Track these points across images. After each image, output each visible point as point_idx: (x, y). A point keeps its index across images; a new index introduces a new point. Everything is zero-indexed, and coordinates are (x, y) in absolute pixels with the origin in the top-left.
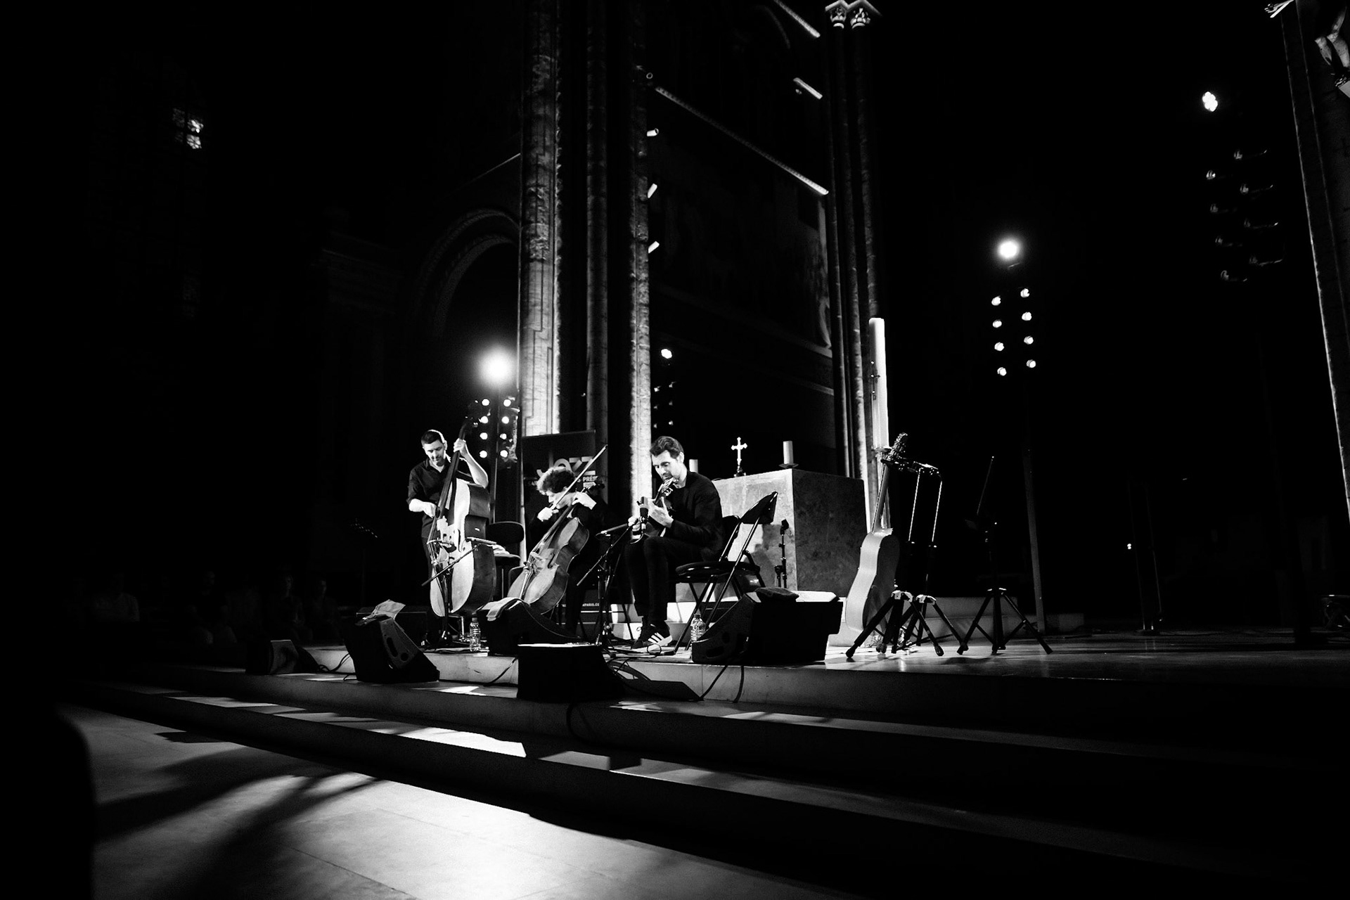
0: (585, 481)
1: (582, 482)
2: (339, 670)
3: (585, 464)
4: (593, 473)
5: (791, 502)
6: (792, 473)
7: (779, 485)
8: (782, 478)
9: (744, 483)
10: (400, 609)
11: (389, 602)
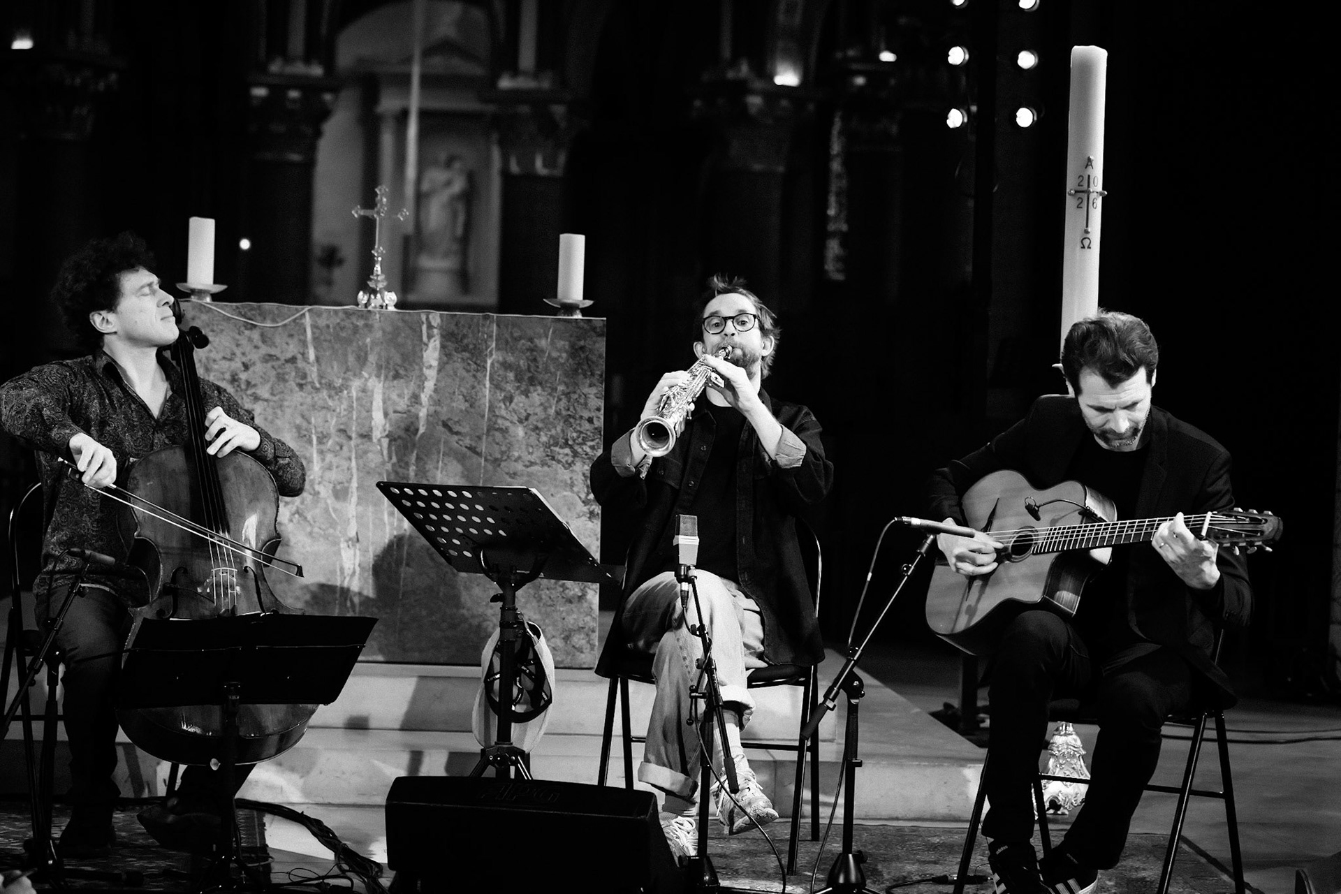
5: (598, 410)
6: (605, 329)
7: (560, 357)
8: (573, 339)
9: (430, 331)
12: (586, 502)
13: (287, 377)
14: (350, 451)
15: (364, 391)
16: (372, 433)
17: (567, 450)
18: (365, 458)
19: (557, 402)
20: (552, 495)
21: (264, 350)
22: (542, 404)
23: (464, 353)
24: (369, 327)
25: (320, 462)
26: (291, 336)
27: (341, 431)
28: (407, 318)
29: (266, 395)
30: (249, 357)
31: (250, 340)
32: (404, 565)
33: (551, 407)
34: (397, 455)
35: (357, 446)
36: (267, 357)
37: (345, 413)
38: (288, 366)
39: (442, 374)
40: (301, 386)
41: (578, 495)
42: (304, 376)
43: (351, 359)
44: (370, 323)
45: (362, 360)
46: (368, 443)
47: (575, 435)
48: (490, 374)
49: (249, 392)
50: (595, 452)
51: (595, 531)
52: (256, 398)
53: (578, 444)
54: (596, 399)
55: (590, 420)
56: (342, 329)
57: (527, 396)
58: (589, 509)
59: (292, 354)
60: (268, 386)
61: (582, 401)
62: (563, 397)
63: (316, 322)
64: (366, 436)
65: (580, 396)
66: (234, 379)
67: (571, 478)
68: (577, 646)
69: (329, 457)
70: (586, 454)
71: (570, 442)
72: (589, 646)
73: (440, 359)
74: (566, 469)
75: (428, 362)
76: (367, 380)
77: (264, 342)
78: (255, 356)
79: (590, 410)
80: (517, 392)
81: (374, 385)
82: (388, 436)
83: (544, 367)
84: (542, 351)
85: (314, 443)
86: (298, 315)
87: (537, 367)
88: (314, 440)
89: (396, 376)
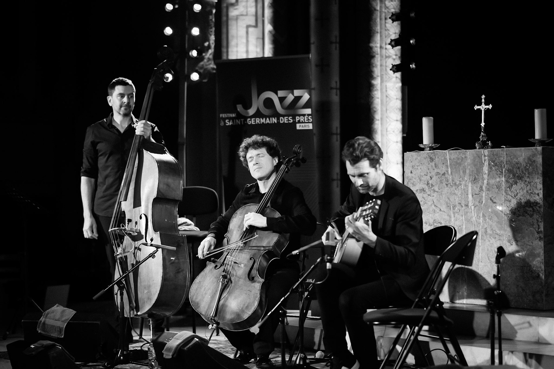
0: (299, 122)
1: (294, 123)
3: (297, 99)
4: (308, 111)
5: (541, 189)
6: (542, 151)
7: (527, 166)
8: (531, 157)
9: (485, 158)
10: (70, 316)
11: (57, 306)
12: (538, 233)
13: (443, 182)
14: (462, 212)
15: (466, 185)
16: (468, 204)
17: (531, 209)
18: (467, 215)
19: (527, 187)
20: (527, 229)
21: (436, 170)
22: (522, 188)
23: (496, 167)
24: (465, 157)
25: (454, 217)
26: (444, 163)
27: (460, 203)
28: (477, 153)
29: (437, 190)
30: (432, 174)
31: (432, 166)
32: (480, 262)
33: (524, 189)
34: (476, 213)
35: (464, 210)
36: (437, 173)
37: (460, 196)
38: (443, 176)
39: (489, 177)
40: (447, 185)
41: (535, 229)
42: (448, 181)
43: (461, 172)
44: (466, 156)
45: (464, 172)
46: (468, 209)
47: (533, 201)
48: (504, 176)
49: (432, 189)
50: (540, 209)
51: (542, 246)
52: (434, 191)
53: (535, 206)
54: (540, 184)
55: (538, 195)
56: (458, 159)
57: (517, 185)
58: (539, 236)
59: (444, 171)
60: (437, 186)
61: (535, 186)
62: (528, 184)
63: (450, 157)
64: (467, 206)
65: (534, 183)
66: (428, 184)
67: (533, 222)
68: (537, 300)
70: (537, 210)
71: (532, 205)
72: (541, 300)
73: (488, 170)
74: (531, 217)
75: (485, 172)
76: (466, 181)
77: (436, 167)
78: (433, 173)
79: (538, 190)
80: (513, 183)
81: (468, 183)
82: (473, 205)
83: (522, 171)
84: (521, 164)
85: (452, 209)
86: (445, 155)
87: (519, 171)
88: (452, 208)
89: (475, 179)
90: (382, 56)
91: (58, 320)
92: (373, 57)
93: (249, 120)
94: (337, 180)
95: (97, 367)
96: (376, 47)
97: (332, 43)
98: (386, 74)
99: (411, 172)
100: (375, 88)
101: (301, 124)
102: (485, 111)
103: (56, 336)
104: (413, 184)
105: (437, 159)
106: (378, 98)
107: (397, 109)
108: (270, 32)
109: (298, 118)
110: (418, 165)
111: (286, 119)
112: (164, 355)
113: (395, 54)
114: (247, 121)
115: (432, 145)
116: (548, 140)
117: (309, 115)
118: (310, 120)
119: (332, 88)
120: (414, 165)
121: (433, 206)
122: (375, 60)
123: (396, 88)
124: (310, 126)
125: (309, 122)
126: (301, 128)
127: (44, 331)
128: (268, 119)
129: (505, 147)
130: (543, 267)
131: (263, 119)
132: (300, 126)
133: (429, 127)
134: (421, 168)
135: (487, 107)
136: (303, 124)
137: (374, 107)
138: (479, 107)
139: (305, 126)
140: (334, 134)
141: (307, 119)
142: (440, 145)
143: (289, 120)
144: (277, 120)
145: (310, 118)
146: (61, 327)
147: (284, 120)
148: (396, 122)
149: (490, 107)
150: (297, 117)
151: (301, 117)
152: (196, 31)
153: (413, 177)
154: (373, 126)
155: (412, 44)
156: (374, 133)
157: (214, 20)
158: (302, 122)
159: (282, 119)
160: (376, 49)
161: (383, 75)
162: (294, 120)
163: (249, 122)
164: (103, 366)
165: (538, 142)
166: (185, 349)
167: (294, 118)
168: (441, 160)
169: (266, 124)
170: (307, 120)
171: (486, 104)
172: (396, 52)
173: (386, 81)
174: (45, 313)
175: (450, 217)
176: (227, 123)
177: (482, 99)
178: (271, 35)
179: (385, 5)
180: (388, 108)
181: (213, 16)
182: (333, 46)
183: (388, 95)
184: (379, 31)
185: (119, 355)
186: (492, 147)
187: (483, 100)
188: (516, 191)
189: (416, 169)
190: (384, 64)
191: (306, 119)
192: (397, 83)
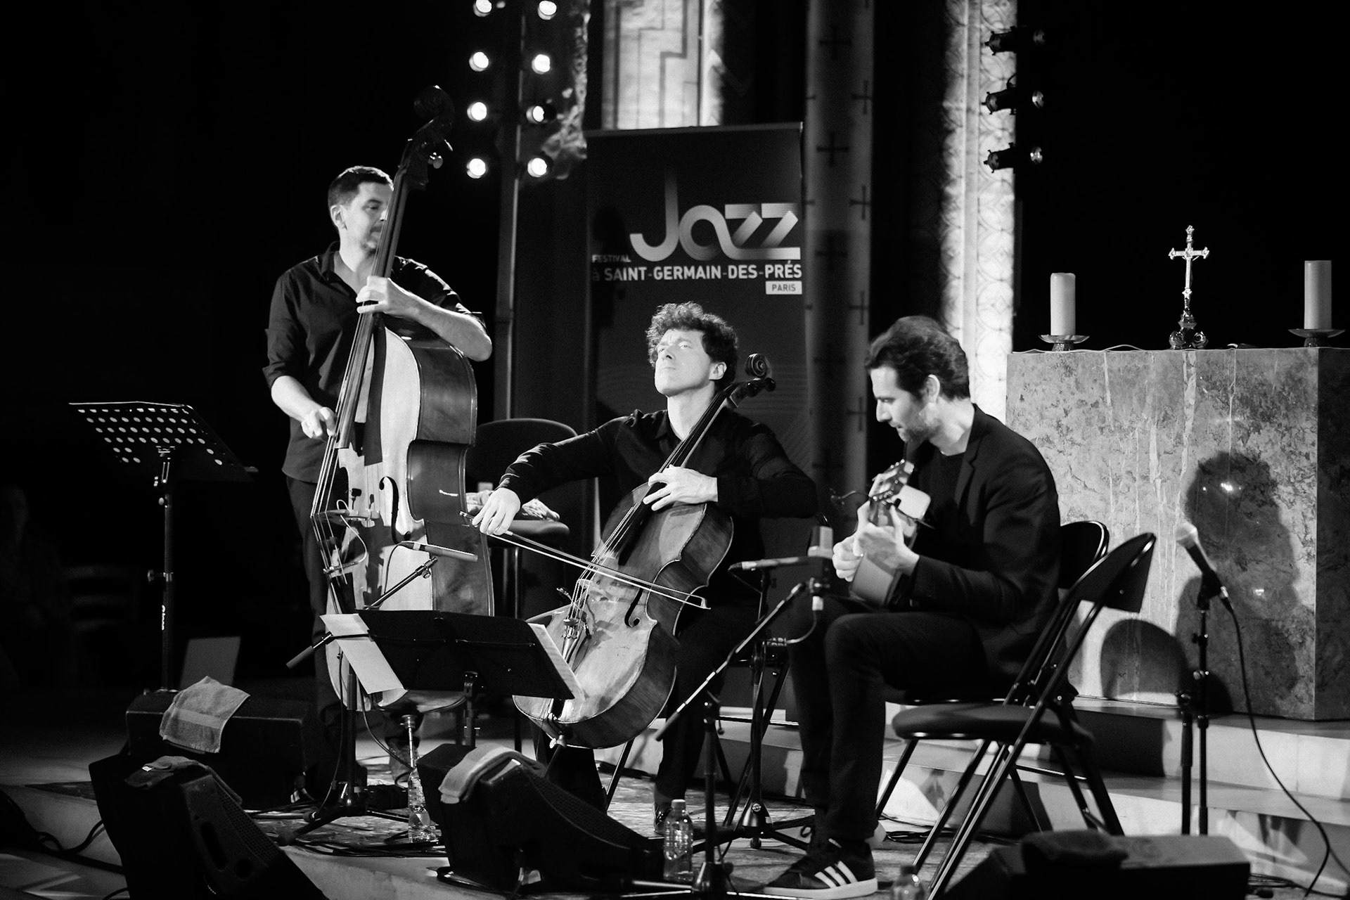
0: (772, 277)
1: (761, 280)
2: (88, 852)
3: (770, 224)
4: (794, 253)
5: (1313, 444)
6: (1318, 358)
7: (1283, 390)
8: (1293, 371)
9: (1189, 370)
10: (235, 705)
11: (207, 682)
12: (1304, 543)
13: (1092, 421)
14: (1135, 492)
15: (1144, 432)
16: (1149, 474)
17: (1290, 489)
18: (1144, 500)
19: (1282, 438)
20: (1279, 535)
21: (1078, 396)
22: (1270, 440)
23: (1213, 391)
24: (1145, 367)
25: (1115, 503)
26: (1096, 380)
27: (1129, 472)
28: (1172, 357)
29: (1079, 440)
30: (1068, 404)
31: (1069, 386)
33: (1277, 443)
34: (1166, 496)
35: (1139, 487)
36: (1079, 403)
37: (1131, 455)
38: (1093, 410)
39: (1198, 413)
40: (1101, 429)
41: (1298, 536)
42: (1104, 422)
43: (1135, 400)
44: (1148, 363)
45: (1142, 401)
46: (1147, 485)
47: (1295, 472)
48: (1232, 411)
49: (1068, 437)
50: (1311, 489)
51: (1312, 574)
52: (1073, 443)
53: (1300, 481)
54: (1311, 433)
55: (1307, 456)
56: (1129, 371)
57: (1259, 433)
58: (1307, 551)
59: (1096, 399)
60: (1080, 430)
61: (1301, 436)
62: (1285, 432)
63: (1111, 367)
64: (1145, 478)
65: (1299, 431)
66: (1059, 426)
67: (1293, 518)
68: (1299, 696)
69: (1121, 497)
70: (1305, 493)
71: (1292, 480)
72: (1307, 696)
73: (1196, 398)
74: (1289, 508)
75: (1188, 401)
76: (1146, 421)
77: (1077, 388)
78: (1072, 402)
79: (1307, 446)
80: (1252, 428)
81: (1150, 427)
82: (1160, 477)
83: (1271, 402)
84: (1271, 386)
85: (1111, 485)
86: (1099, 360)
87: (1266, 402)
88: (1111, 482)
89: (1166, 417)
90: (970, 131)
91: (207, 713)
92: (950, 132)
93: (658, 271)
94: (860, 413)
95: (294, 821)
96: (958, 109)
97: (855, 97)
98: (979, 172)
99: (1022, 399)
100: (954, 205)
101: (777, 283)
102: (1194, 263)
103: (203, 749)
104: (1025, 425)
105: (1080, 370)
106: (960, 227)
107: (1002, 255)
108: (715, 69)
109: (769, 269)
110: (1038, 382)
111: (743, 269)
112: (442, 796)
113: (1000, 126)
114: (652, 273)
115: (1071, 337)
116: (1333, 333)
117: (794, 262)
118: (797, 274)
119: (853, 202)
120: (1027, 381)
121: (1069, 478)
122: (953, 140)
123: (1002, 205)
124: (797, 288)
125: (794, 279)
126: (776, 292)
127: (175, 736)
128: (700, 269)
129: (1236, 346)
130: (1314, 622)
131: (689, 269)
132: (774, 287)
133: (1066, 296)
134: (1043, 390)
135: (1198, 253)
136: (782, 283)
137: (949, 249)
138: (1178, 254)
139: (785, 288)
140: (857, 308)
141: (790, 271)
142: (1088, 337)
143: (748, 273)
144: (722, 271)
145: (798, 268)
146: (215, 729)
147: (738, 272)
148: (999, 283)
149: (1205, 253)
150: (767, 267)
151: (777, 266)
152: (542, 64)
153: (1024, 410)
154: (945, 291)
155: (1035, 104)
156: (947, 307)
157: (585, 37)
158: (779, 279)
159: (733, 270)
160: (957, 113)
161: (972, 174)
162: (761, 273)
163: (658, 276)
164: (306, 820)
165: (1311, 337)
166: (490, 782)
167: (760, 268)
168: (1091, 372)
169: (695, 280)
170: (789, 274)
171: (1196, 246)
172: (1003, 123)
173: (979, 189)
174: (179, 696)
175: (1108, 504)
176: (608, 277)
177: (1186, 235)
178: (717, 75)
179: (982, 13)
180: (980, 252)
181: (585, 29)
182: (860, 105)
183: (983, 219)
184: (965, 72)
185: (342, 795)
186: (1208, 346)
187: (1189, 238)
188: (1258, 448)
189: (1032, 393)
190: (976, 149)
191: (787, 271)
192: (1006, 193)
